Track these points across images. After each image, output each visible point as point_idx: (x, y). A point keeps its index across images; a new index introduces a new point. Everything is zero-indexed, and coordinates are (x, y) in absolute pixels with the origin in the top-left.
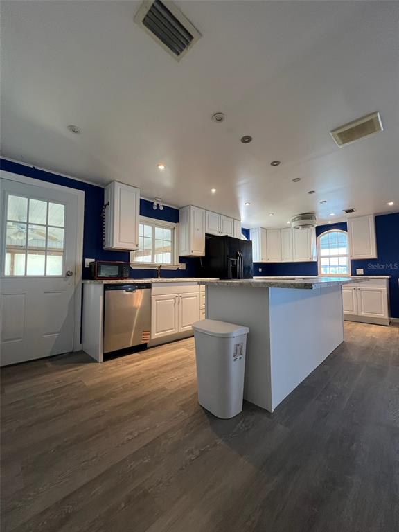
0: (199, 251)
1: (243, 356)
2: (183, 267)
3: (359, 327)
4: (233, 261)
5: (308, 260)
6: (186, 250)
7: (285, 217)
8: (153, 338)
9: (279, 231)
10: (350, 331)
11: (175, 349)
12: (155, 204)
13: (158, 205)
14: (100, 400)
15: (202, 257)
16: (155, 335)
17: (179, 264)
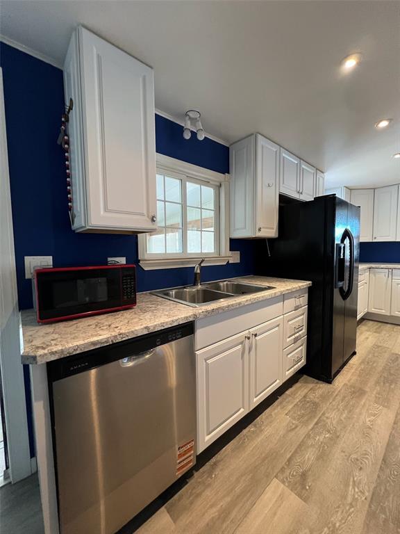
0: (269, 230)
2: (235, 258)
16: (206, 440)
17: (229, 253)
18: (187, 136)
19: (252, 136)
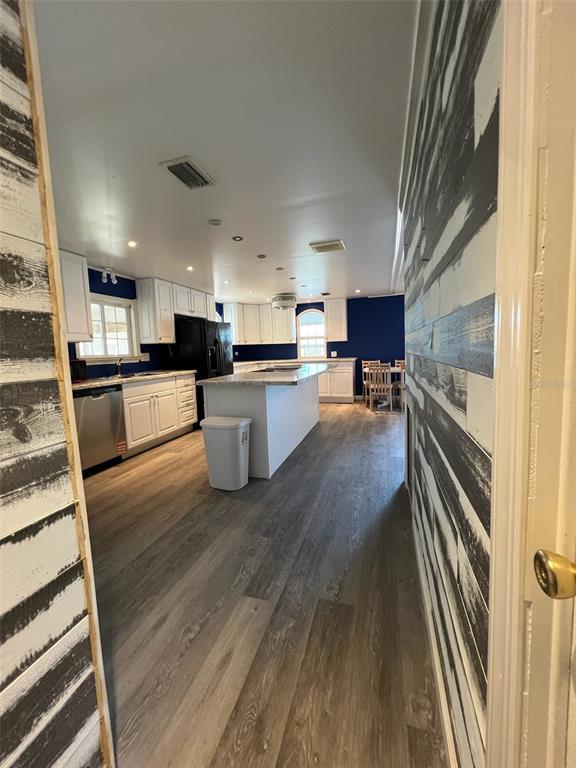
0: (168, 337)
1: (248, 442)
2: (146, 358)
3: (332, 408)
4: (212, 350)
5: (288, 342)
6: (150, 337)
7: (267, 295)
8: (129, 447)
9: (257, 307)
10: (323, 412)
11: (159, 455)
12: (105, 275)
13: (108, 275)
14: (109, 508)
15: (170, 344)
16: (132, 443)
17: (141, 355)
18: (105, 281)
19: (150, 278)
